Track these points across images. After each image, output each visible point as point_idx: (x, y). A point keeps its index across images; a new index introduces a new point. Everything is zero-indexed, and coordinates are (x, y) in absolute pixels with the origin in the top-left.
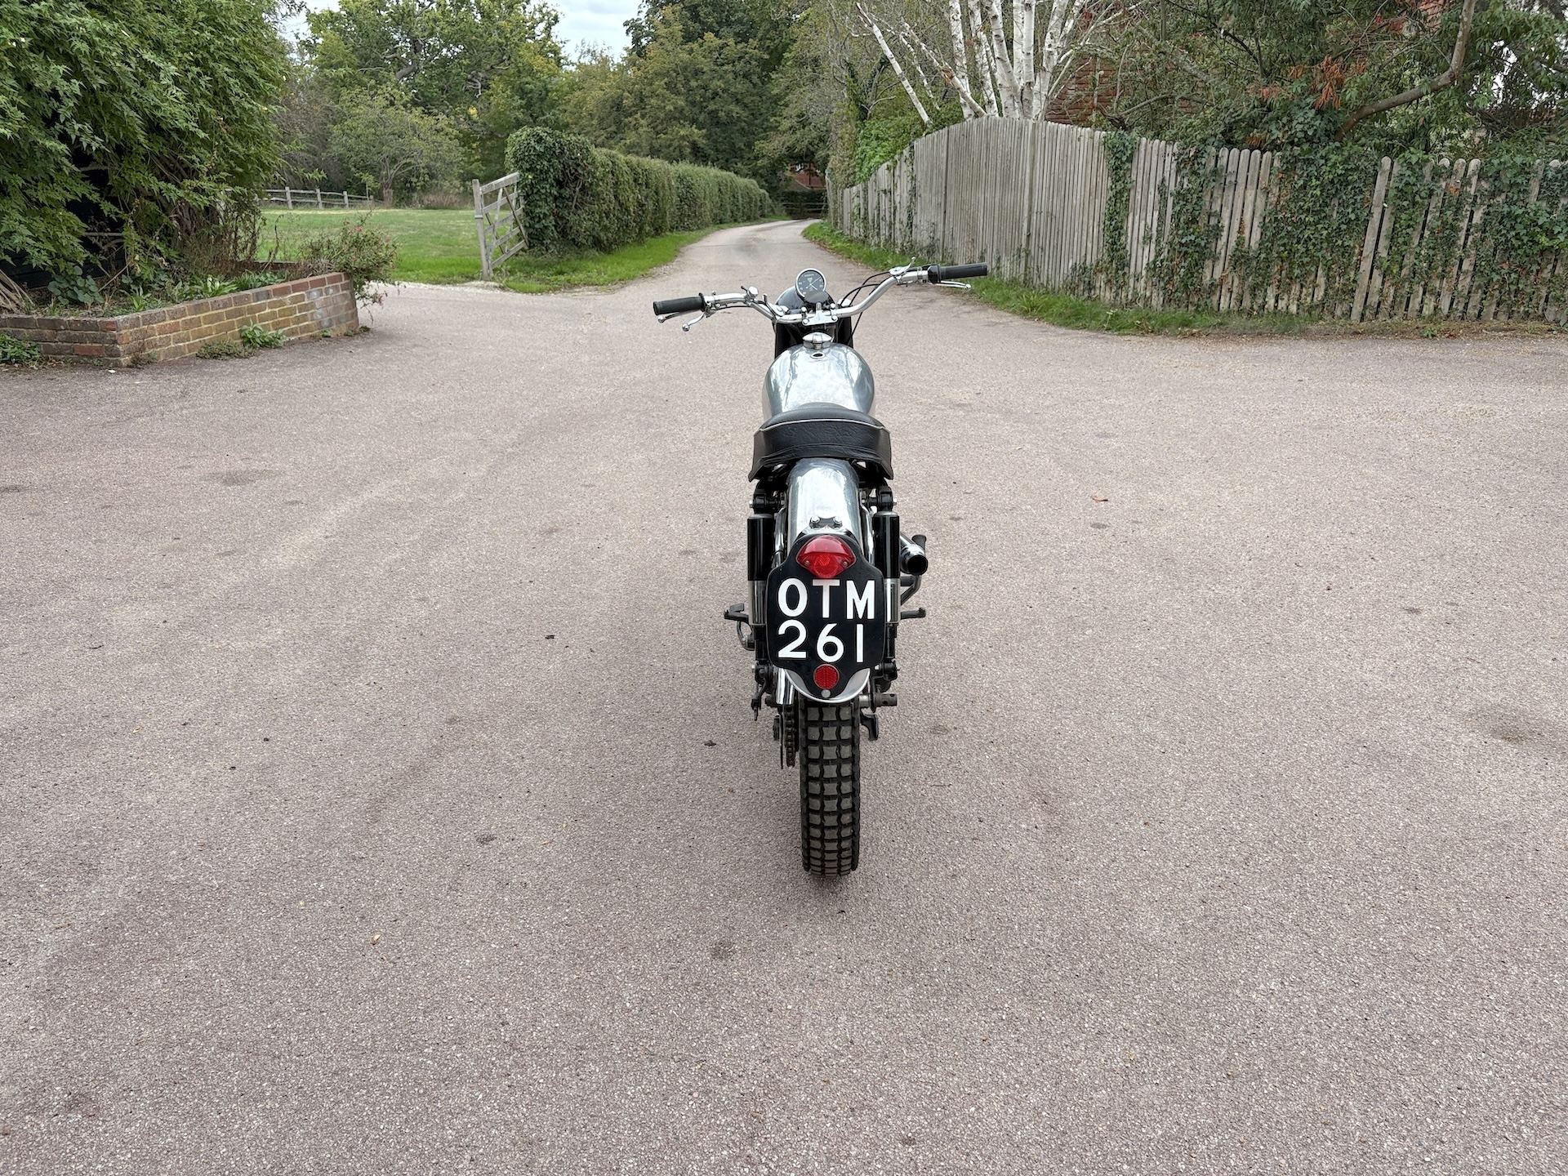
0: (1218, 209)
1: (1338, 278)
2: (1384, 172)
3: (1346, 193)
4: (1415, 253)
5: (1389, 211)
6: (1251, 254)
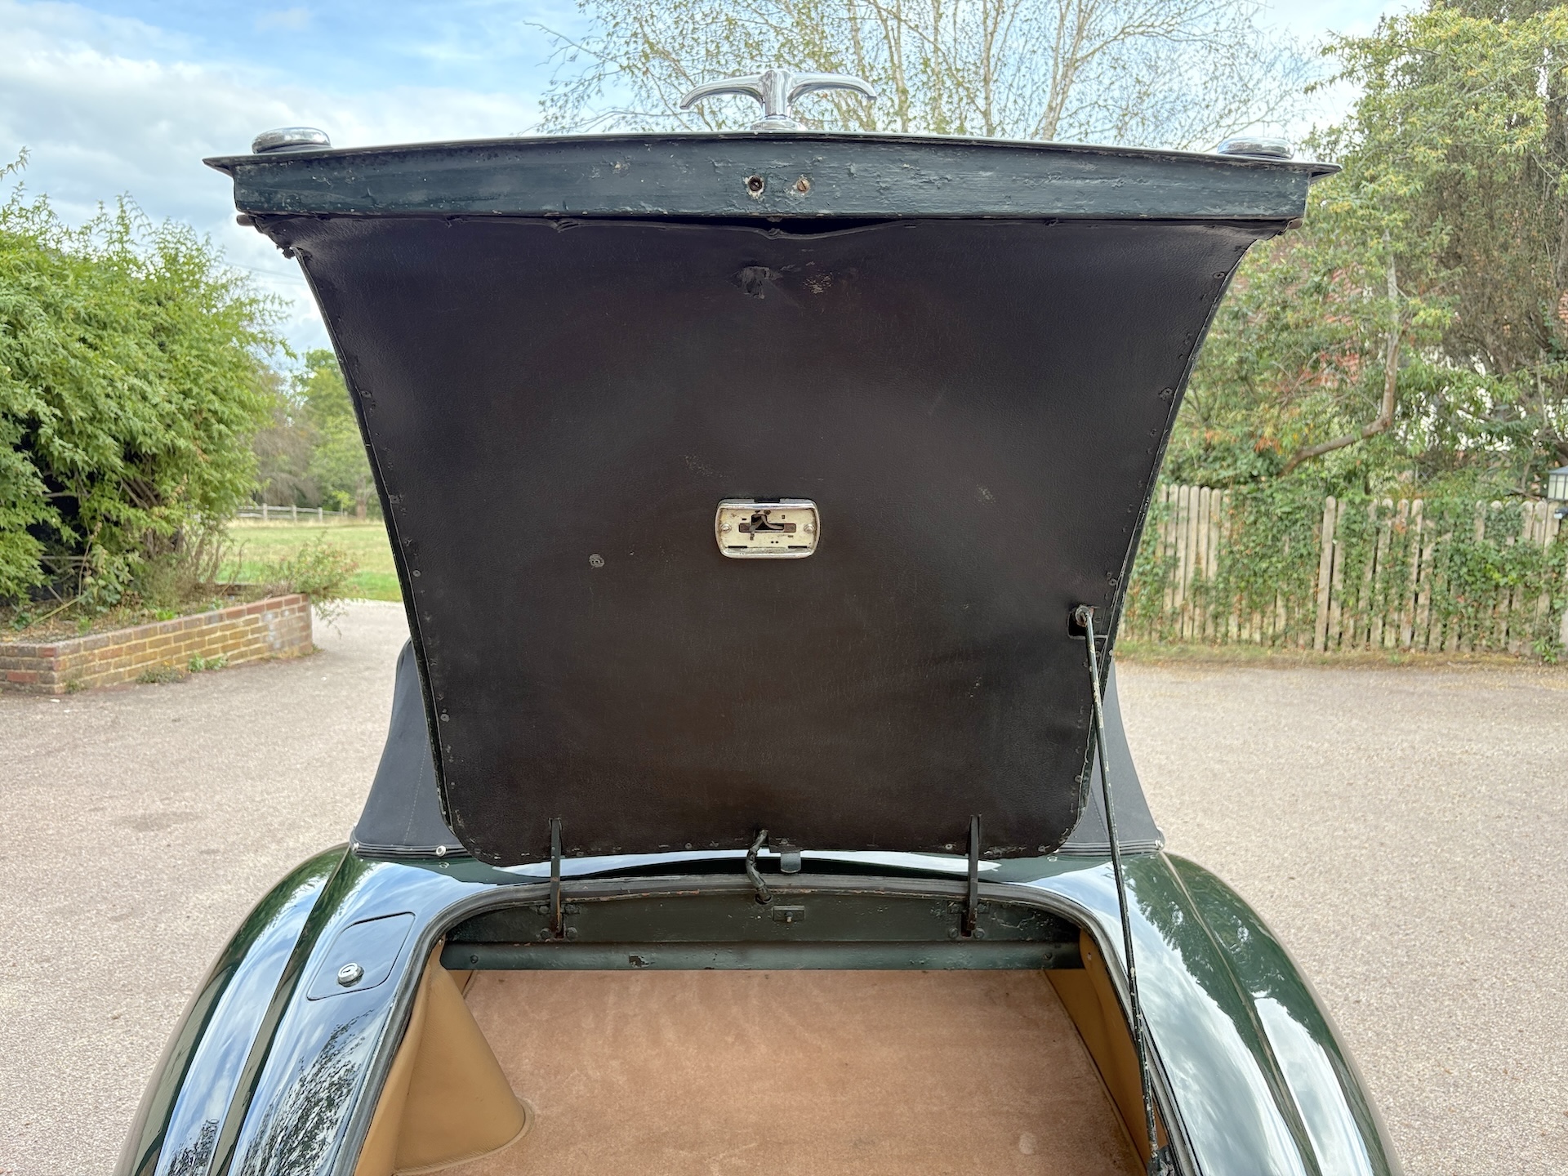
1: (1297, 609)
2: (1329, 510)
3: (1295, 529)
4: (1369, 586)
5: (1339, 546)
6: (1210, 584)
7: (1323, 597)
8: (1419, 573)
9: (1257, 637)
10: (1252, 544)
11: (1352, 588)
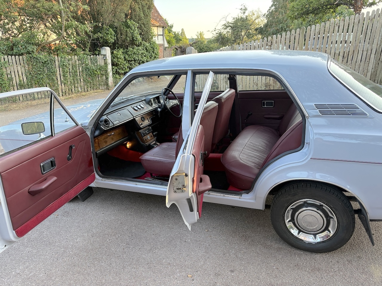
0: (10, 73)
2: (57, 60)
3: (49, 65)
4: (70, 78)
5: (61, 69)
6: (25, 84)
7: (59, 83)
8: (80, 74)
10: (37, 71)
11: (65, 79)
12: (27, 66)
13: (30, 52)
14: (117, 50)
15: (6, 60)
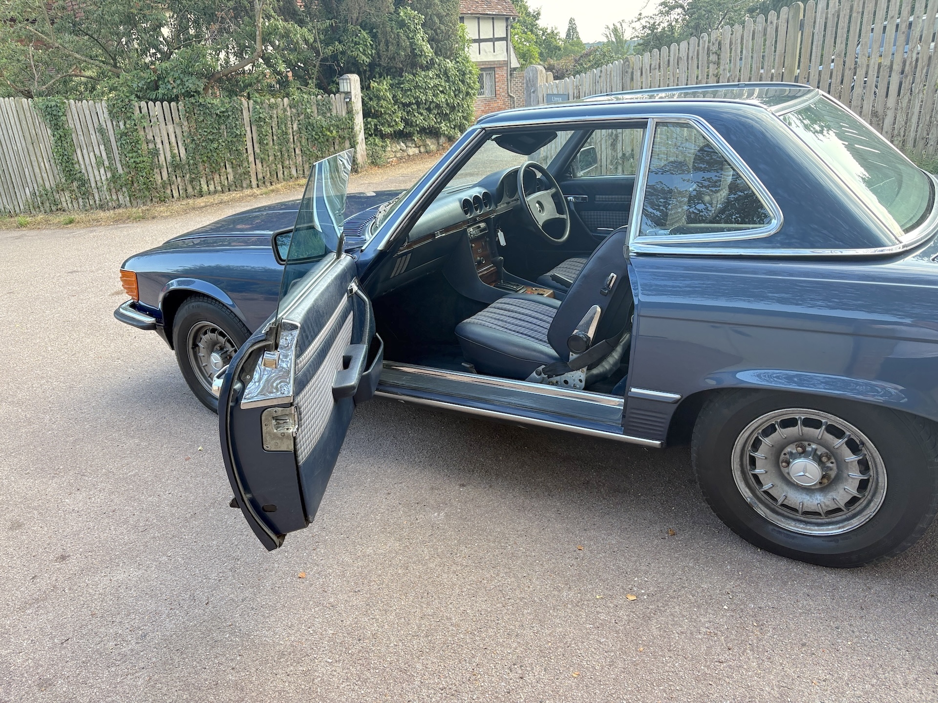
0: (153, 138)
1: (238, 168)
2: (245, 108)
3: (230, 121)
4: (273, 148)
5: (254, 128)
6: (183, 162)
7: (251, 159)
8: (294, 138)
9: (219, 188)
10: (205, 134)
11: (264, 151)
12: (186, 123)
13: (192, 93)
14: (378, 80)
15: (145, 110)
